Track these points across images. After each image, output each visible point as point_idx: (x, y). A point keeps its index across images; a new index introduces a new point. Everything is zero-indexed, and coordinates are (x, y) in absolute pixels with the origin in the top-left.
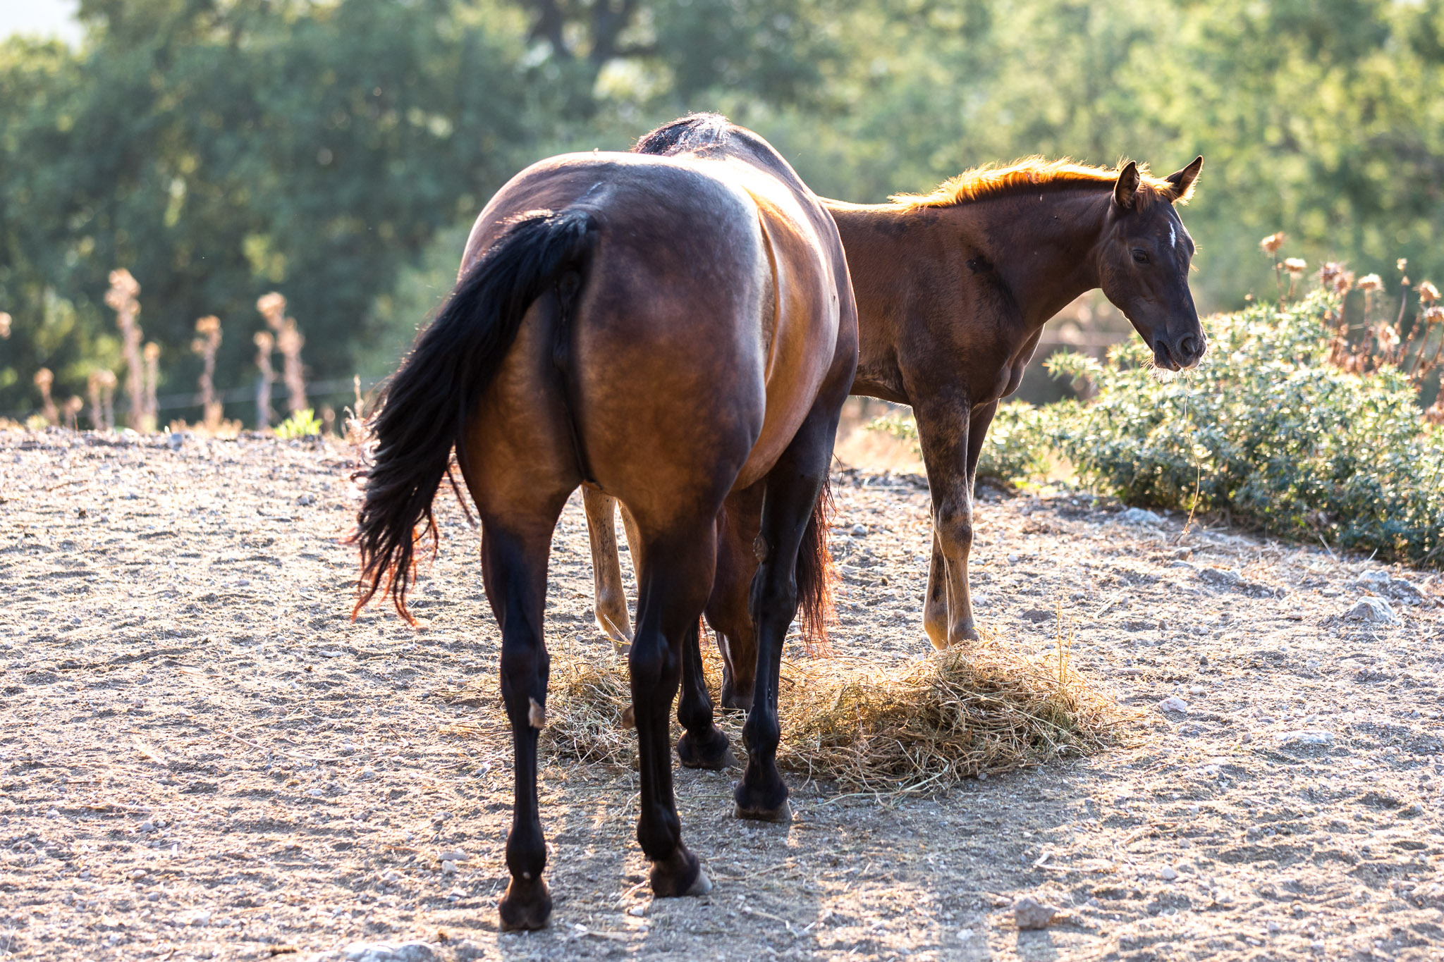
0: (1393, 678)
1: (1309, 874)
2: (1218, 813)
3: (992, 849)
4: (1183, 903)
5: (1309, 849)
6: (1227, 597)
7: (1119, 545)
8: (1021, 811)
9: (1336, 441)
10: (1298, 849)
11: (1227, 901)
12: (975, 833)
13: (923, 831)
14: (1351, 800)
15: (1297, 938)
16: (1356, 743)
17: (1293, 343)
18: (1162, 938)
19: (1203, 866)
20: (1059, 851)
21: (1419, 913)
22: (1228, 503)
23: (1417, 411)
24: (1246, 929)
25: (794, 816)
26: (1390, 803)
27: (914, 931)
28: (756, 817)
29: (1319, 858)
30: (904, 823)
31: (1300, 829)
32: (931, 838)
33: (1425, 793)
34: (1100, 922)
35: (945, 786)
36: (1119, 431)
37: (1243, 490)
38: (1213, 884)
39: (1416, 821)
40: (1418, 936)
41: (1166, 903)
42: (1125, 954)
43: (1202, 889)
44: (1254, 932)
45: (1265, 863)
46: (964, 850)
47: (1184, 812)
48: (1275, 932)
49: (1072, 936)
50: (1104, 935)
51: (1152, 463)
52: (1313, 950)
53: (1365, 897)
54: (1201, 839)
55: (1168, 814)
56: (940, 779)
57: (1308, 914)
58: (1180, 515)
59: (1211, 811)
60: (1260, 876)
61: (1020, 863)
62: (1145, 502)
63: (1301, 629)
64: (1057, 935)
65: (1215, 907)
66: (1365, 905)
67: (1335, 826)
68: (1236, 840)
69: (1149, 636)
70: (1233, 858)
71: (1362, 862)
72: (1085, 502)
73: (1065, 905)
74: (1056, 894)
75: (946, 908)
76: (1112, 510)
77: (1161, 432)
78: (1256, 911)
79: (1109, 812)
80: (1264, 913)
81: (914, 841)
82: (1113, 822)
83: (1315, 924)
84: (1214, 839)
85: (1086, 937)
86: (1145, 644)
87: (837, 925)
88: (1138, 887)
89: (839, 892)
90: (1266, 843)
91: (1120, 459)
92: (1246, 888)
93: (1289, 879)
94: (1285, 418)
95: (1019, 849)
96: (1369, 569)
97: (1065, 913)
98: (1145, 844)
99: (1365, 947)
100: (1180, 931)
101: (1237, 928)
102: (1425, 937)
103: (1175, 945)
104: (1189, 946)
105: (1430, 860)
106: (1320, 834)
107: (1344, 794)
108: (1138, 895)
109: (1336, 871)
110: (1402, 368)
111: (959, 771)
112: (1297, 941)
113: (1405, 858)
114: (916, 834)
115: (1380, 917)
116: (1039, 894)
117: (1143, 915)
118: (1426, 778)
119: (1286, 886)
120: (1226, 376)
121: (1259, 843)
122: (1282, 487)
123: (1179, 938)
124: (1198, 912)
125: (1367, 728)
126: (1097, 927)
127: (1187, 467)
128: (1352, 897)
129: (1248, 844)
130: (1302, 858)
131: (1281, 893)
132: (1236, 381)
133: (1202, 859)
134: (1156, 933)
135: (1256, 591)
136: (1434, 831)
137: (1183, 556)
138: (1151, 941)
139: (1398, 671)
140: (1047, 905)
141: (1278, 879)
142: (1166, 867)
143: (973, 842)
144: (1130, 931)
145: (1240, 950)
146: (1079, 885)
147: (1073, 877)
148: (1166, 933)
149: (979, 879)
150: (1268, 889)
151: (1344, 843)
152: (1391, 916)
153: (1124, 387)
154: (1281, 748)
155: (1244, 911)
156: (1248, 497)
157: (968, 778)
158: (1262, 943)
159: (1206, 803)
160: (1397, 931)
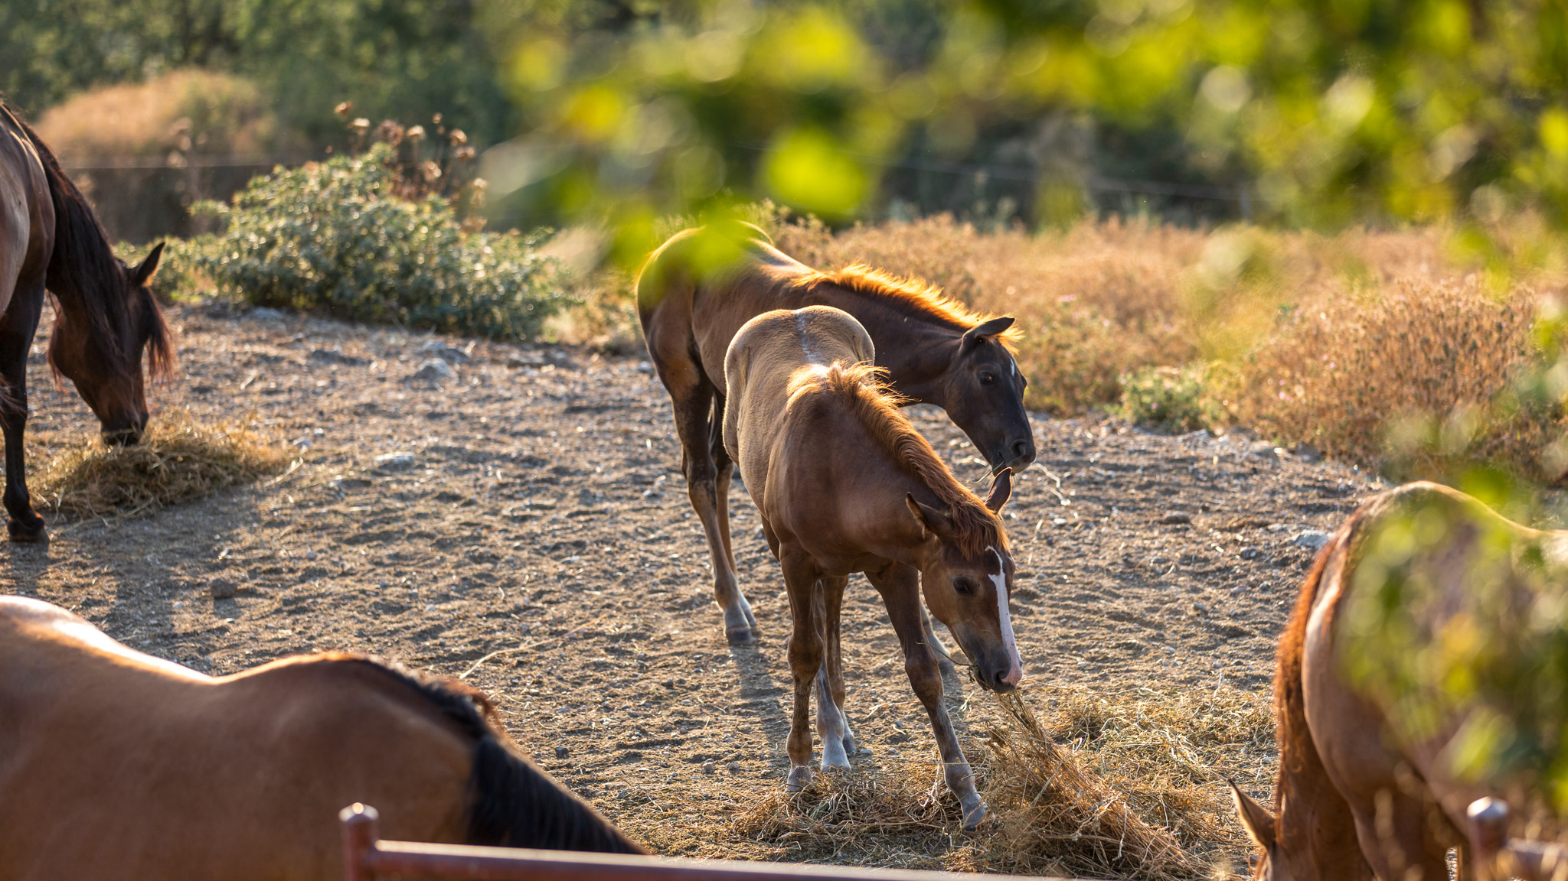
0: (452, 414)
1: (405, 547)
2: (340, 513)
3: (190, 548)
4: (322, 573)
5: (403, 532)
6: (334, 367)
7: (253, 336)
8: (207, 522)
9: (400, 250)
10: (397, 532)
11: (351, 569)
12: (177, 539)
13: (142, 540)
14: (429, 497)
15: (399, 589)
16: (430, 460)
17: (365, 183)
18: (310, 596)
19: (333, 548)
20: (237, 546)
21: (478, 567)
22: (328, 301)
23: (457, 226)
24: (366, 586)
25: (51, 537)
26: (455, 498)
27: (143, 606)
28: (23, 540)
29: (410, 537)
30: (128, 536)
31: (397, 519)
32: (147, 545)
33: (478, 489)
34: (269, 590)
35: (152, 511)
36: (245, 255)
37: (337, 291)
38: (341, 559)
39: (473, 508)
40: (479, 581)
41: (311, 574)
42: (287, 608)
43: (334, 563)
44: (371, 587)
45: (375, 543)
46: (172, 551)
47: (318, 515)
48: (385, 587)
49: (252, 600)
50: (271, 598)
51: (270, 275)
52: (411, 596)
53: (443, 559)
54: (331, 531)
55: (307, 516)
56: (149, 506)
57: (405, 573)
58: (293, 311)
59: (336, 512)
60: (372, 551)
61: (211, 556)
62: (267, 303)
63: (387, 385)
64: (240, 600)
65: (344, 574)
66: (443, 565)
67: (420, 516)
68: (354, 529)
69: (282, 398)
70: (354, 541)
71: (440, 536)
72: (225, 307)
73: (244, 580)
74: (237, 574)
75: (163, 589)
76: (245, 312)
77: (275, 253)
78: (371, 575)
79: (267, 518)
80: (376, 575)
81: (136, 548)
82: (271, 524)
83: (411, 579)
84: (339, 530)
85: (260, 600)
86: (279, 403)
87: (90, 606)
88: (291, 565)
89: (89, 585)
90: (374, 530)
91: (247, 274)
92: (363, 560)
93: (391, 552)
94: (363, 237)
95: (209, 547)
96: (430, 341)
97: (245, 586)
98: (293, 538)
99: (445, 590)
100: (323, 590)
101: (359, 586)
102: (483, 581)
103: (320, 600)
104: (329, 600)
105: (484, 532)
106: (409, 521)
107: (424, 494)
108: (291, 571)
109: (422, 545)
110: (445, 193)
111: (161, 500)
112: (399, 590)
113: (467, 533)
114: (136, 542)
115: (453, 571)
116: (225, 574)
117: (296, 583)
118: (477, 479)
119: (390, 557)
120: (318, 210)
121: (370, 531)
122: (364, 286)
123: (322, 596)
124: (333, 578)
125: (436, 449)
126: (267, 593)
127: (296, 278)
128: (434, 561)
129: (362, 531)
130: (399, 539)
131: (387, 561)
132: (326, 212)
133: (333, 544)
134: (306, 594)
135: (352, 362)
136: (485, 513)
137: (299, 340)
138: (304, 599)
139: (455, 410)
140: (231, 582)
141: (384, 552)
142: (309, 550)
143: (176, 545)
144: (289, 593)
145: (363, 600)
146: (252, 567)
147: (247, 563)
148: (312, 593)
149: (183, 568)
150: (378, 560)
151: (424, 526)
152: (460, 570)
153: (245, 224)
154: (380, 467)
155: (363, 575)
156: (341, 295)
157: (169, 504)
158: (377, 594)
159: (332, 507)
160: (464, 579)
